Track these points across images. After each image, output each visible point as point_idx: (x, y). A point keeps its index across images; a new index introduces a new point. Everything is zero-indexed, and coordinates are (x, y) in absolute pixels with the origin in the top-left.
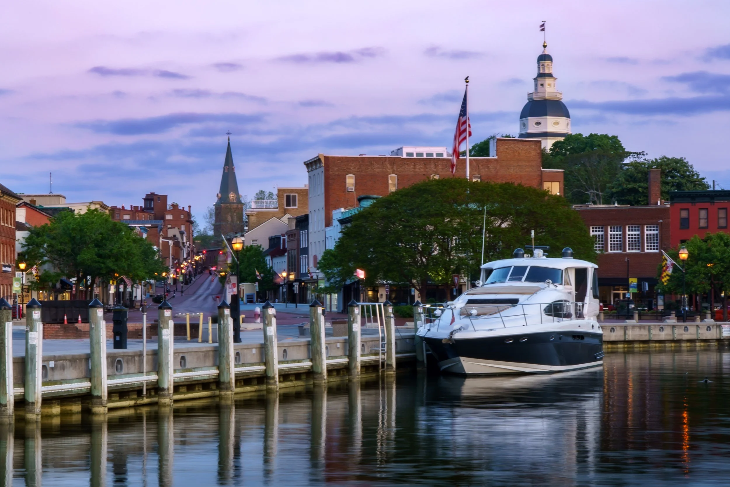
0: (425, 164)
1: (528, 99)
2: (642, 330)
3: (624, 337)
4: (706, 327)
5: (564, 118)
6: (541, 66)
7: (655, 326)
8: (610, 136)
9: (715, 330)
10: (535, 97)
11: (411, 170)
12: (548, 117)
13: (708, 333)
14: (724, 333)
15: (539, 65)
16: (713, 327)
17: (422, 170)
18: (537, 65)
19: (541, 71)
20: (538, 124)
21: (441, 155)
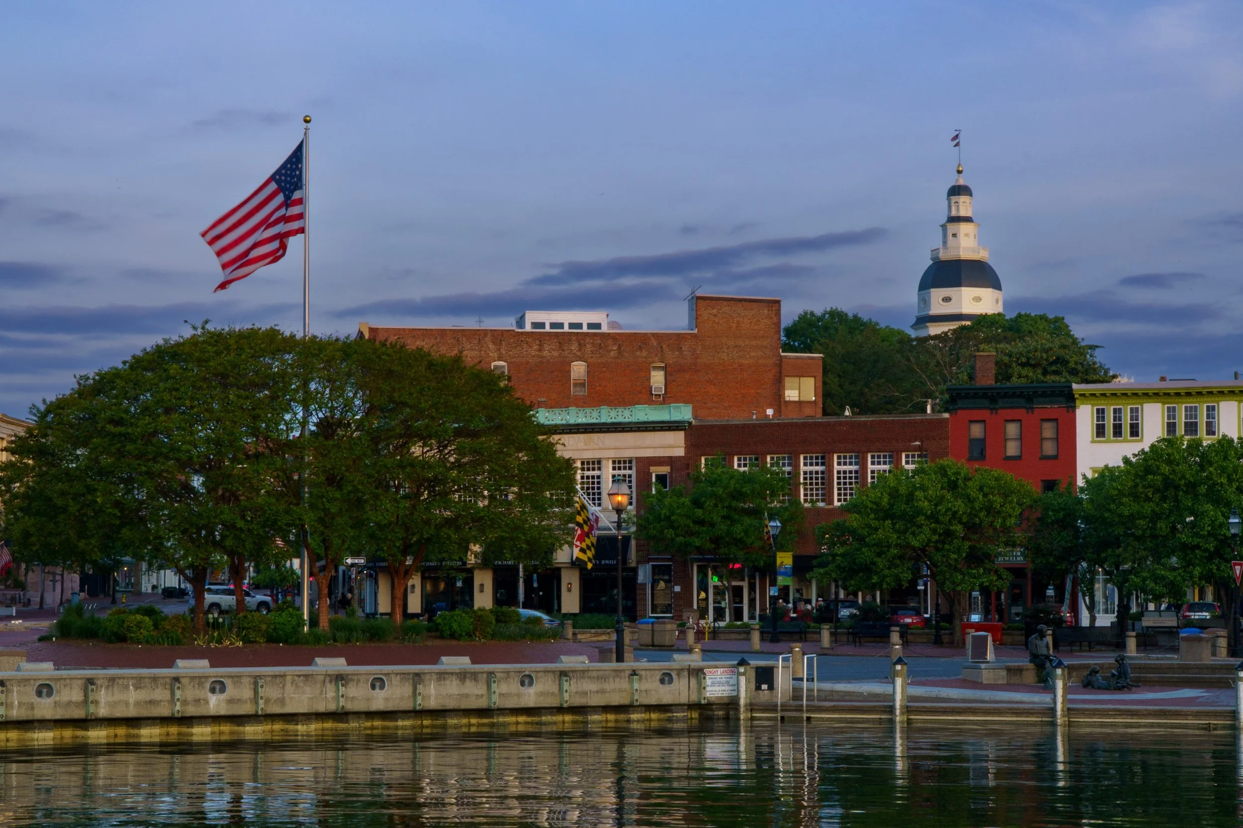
0: (560, 343)
1: (932, 259)
2: (469, 683)
3: (411, 700)
4: (658, 676)
5: (991, 290)
6: (953, 203)
7: (508, 672)
8: (1051, 316)
9: (684, 681)
10: (943, 256)
11: (533, 353)
12: (963, 289)
13: (667, 687)
14: (708, 689)
15: (949, 203)
16: (678, 675)
17: (556, 354)
18: (946, 202)
19: (954, 213)
20: (947, 299)
21: (598, 326)
